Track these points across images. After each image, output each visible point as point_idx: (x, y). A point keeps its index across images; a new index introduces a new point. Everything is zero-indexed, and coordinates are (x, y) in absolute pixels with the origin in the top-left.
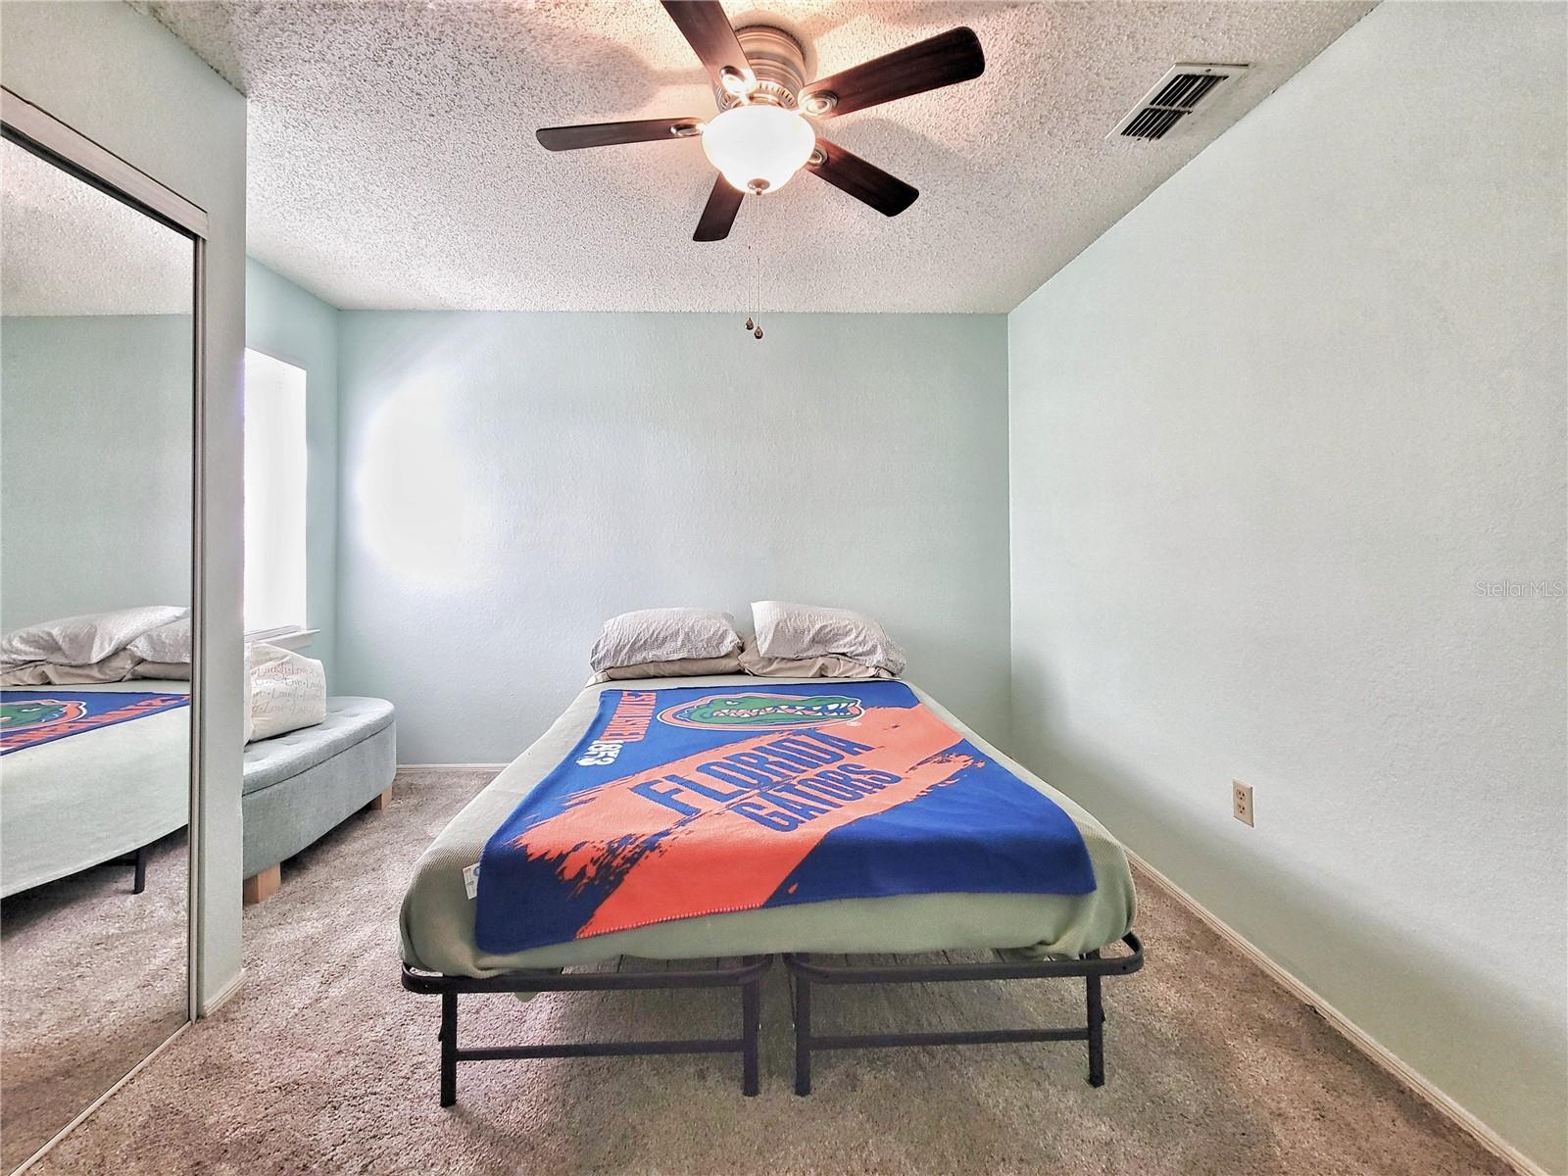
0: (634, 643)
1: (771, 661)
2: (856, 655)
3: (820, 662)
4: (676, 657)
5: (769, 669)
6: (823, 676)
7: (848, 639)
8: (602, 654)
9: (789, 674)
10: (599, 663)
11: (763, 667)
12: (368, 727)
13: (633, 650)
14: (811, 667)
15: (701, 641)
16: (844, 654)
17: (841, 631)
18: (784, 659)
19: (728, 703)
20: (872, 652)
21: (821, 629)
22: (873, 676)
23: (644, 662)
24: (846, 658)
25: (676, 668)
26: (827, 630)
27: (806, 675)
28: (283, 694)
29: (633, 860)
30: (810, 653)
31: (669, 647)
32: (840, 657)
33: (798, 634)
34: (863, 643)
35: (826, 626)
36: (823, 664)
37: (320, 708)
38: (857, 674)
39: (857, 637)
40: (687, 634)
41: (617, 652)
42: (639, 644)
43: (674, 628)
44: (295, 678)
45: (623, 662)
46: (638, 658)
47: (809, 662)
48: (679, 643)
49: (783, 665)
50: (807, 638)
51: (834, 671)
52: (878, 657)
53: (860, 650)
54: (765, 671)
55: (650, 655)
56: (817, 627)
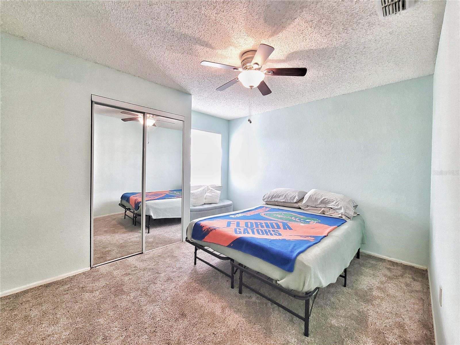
0: (273, 196)
1: (308, 206)
2: (336, 209)
3: (323, 209)
4: (282, 201)
5: (306, 209)
6: (324, 214)
7: (333, 204)
8: (265, 198)
9: (312, 211)
10: (264, 199)
11: (305, 208)
12: (224, 205)
13: (272, 198)
14: (320, 210)
15: (289, 198)
16: (332, 208)
17: (331, 201)
18: (312, 206)
19: (283, 214)
20: (340, 209)
21: (324, 199)
22: (340, 217)
23: (274, 201)
24: (332, 210)
25: (282, 204)
26: (326, 199)
27: (318, 212)
28: (210, 196)
29: (211, 230)
30: (320, 206)
31: (281, 198)
32: (330, 209)
33: (316, 200)
34: (338, 205)
35: (326, 198)
36: (323, 210)
37: (218, 201)
38: (334, 215)
39: (336, 203)
40: (285, 196)
41: (269, 198)
42: (274, 196)
43: (283, 193)
44: (213, 194)
45: (269, 200)
46: (273, 200)
47: (319, 209)
48: (283, 197)
49: (310, 208)
50: (319, 201)
51: (327, 213)
52: (342, 211)
53: (336, 208)
54: (305, 209)
55: (276, 199)
56: (323, 198)
